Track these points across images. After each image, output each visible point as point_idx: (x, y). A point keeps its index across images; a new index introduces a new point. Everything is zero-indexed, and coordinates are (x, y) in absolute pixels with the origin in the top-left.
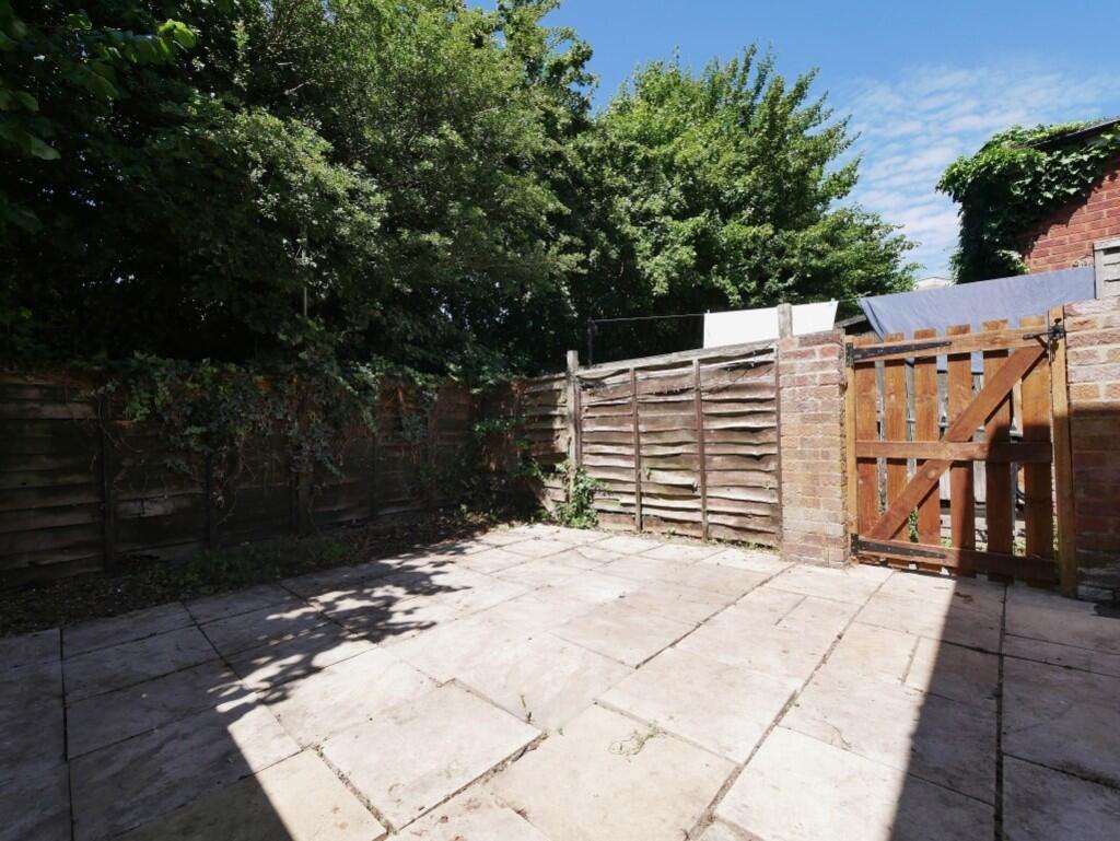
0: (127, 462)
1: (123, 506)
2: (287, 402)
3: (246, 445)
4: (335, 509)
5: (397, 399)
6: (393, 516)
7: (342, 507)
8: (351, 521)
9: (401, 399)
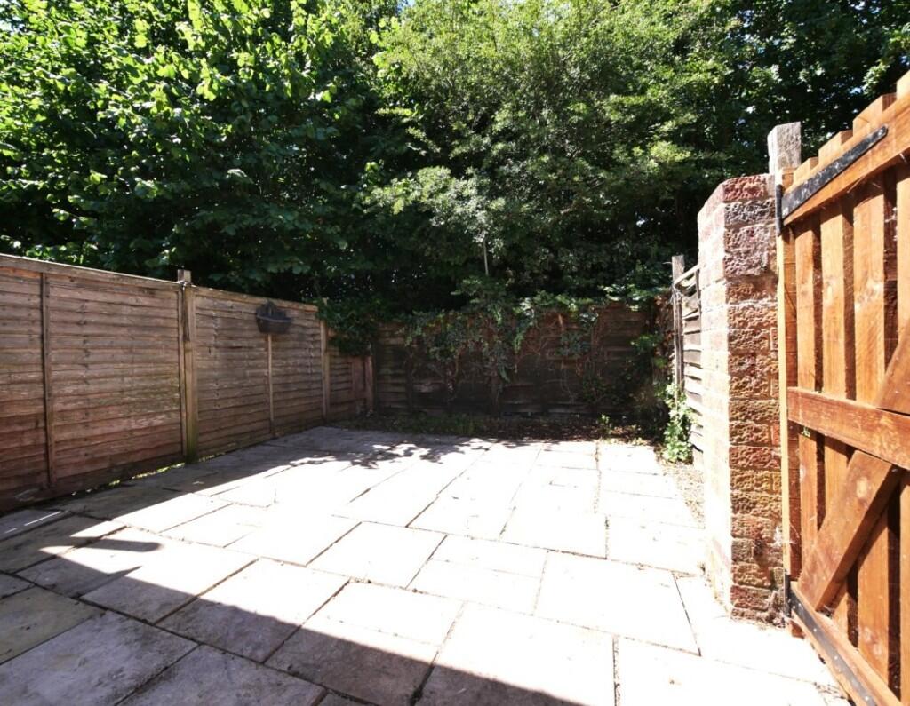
0: (416, 365)
1: (415, 386)
2: (481, 330)
3: (460, 357)
4: (516, 403)
5: (557, 323)
6: (561, 415)
7: (521, 402)
8: (527, 413)
9: (561, 322)
